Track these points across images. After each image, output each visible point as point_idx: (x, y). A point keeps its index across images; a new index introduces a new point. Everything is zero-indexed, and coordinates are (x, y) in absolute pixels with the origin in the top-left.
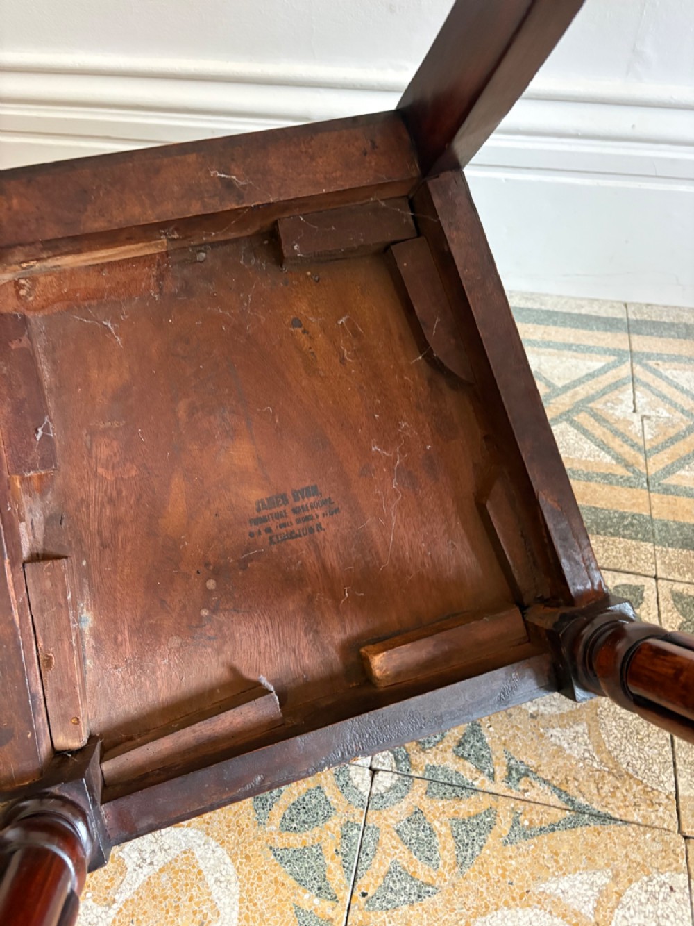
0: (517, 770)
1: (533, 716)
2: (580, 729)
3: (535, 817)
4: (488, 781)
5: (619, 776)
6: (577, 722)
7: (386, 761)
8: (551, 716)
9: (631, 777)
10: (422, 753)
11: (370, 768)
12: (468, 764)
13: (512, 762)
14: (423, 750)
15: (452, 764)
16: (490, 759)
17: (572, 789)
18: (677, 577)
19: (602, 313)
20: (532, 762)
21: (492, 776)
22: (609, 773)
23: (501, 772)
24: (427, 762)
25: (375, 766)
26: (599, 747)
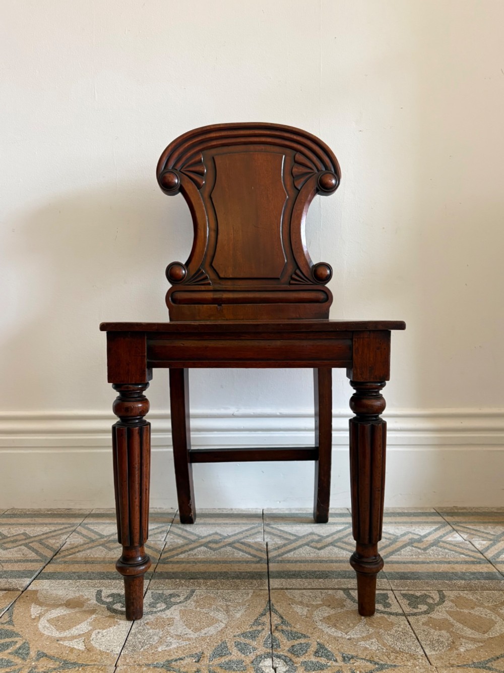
0: (347, 657)
1: (348, 639)
2: (373, 640)
3: (362, 670)
4: (334, 663)
5: (397, 652)
6: (372, 639)
7: (280, 663)
8: (358, 638)
9: (402, 652)
10: (298, 658)
11: (273, 667)
12: (322, 658)
13: (344, 655)
14: (298, 657)
15: (314, 659)
16: (333, 655)
17: (376, 659)
18: (402, 589)
19: (337, 512)
20: (354, 654)
21: (336, 661)
22: (392, 652)
23: (339, 659)
24: (301, 660)
25: (275, 666)
26: (384, 645)
